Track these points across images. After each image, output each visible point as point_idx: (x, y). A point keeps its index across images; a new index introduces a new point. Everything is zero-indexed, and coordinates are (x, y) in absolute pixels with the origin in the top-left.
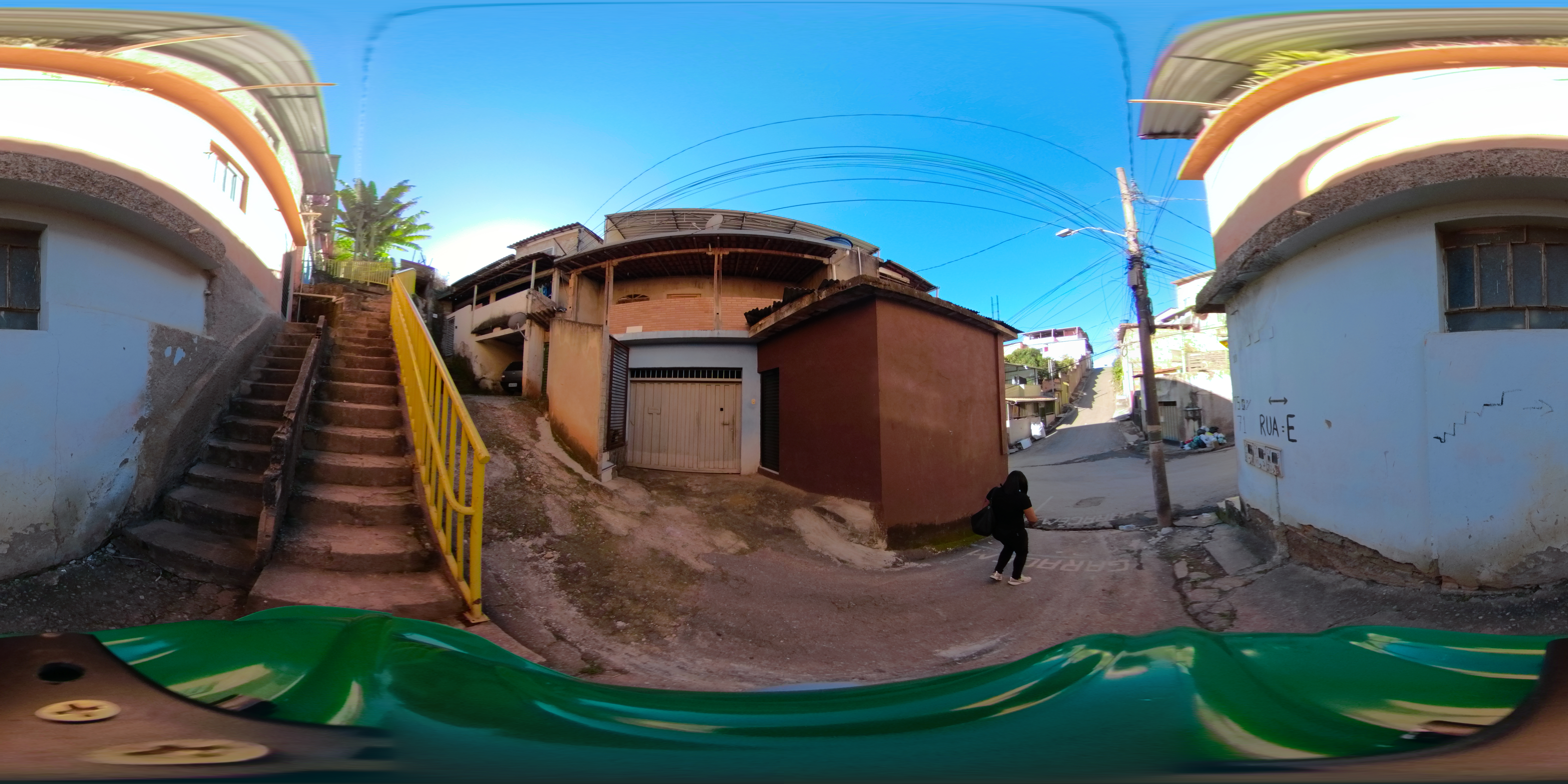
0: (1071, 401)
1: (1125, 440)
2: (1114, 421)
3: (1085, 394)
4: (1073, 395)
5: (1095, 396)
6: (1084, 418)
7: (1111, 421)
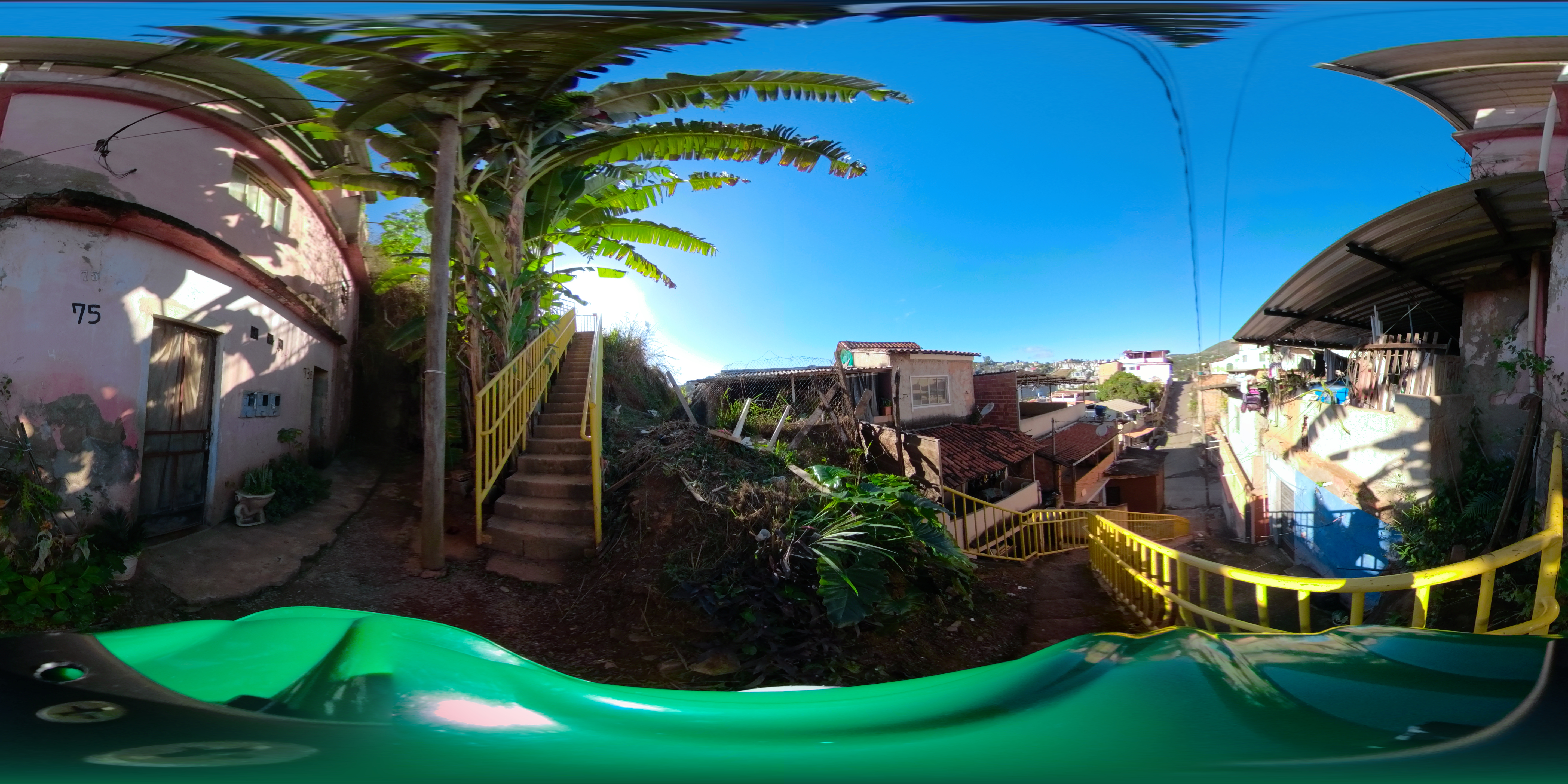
0: (1162, 423)
1: (1198, 463)
2: (1192, 447)
3: (1171, 418)
4: (1163, 418)
5: (1178, 421)
6: (1173, 442)
7: (1190, 447)
